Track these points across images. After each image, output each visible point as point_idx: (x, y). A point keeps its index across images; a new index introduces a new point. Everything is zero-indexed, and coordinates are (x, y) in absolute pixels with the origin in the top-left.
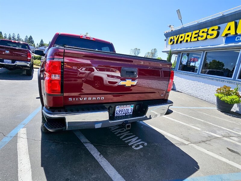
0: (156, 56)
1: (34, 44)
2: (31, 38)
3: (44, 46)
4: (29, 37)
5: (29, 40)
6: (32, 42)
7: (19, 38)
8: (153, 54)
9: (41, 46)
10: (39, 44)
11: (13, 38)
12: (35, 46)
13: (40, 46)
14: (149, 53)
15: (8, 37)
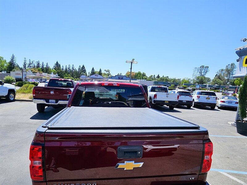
0: (234, 73)
1: (86, 74)
2: (83, 67)
3: (95, 74)
4: (81, 67)
5: (82, 70)
6: (85, 71)
7: (73, 69)
8: (229, 71)
9: (93, 74)
10: (90, 73)
11: (69, 69)
12: (86, 75)
13: (91, 75)
14: (222, 70)
15: (64, 68)
